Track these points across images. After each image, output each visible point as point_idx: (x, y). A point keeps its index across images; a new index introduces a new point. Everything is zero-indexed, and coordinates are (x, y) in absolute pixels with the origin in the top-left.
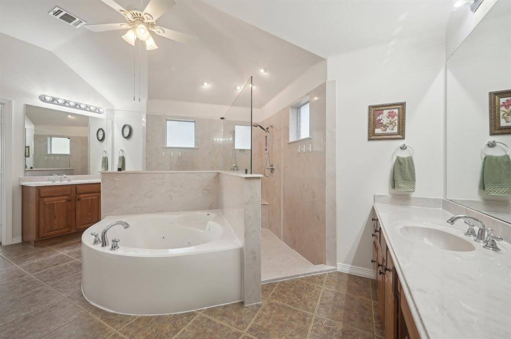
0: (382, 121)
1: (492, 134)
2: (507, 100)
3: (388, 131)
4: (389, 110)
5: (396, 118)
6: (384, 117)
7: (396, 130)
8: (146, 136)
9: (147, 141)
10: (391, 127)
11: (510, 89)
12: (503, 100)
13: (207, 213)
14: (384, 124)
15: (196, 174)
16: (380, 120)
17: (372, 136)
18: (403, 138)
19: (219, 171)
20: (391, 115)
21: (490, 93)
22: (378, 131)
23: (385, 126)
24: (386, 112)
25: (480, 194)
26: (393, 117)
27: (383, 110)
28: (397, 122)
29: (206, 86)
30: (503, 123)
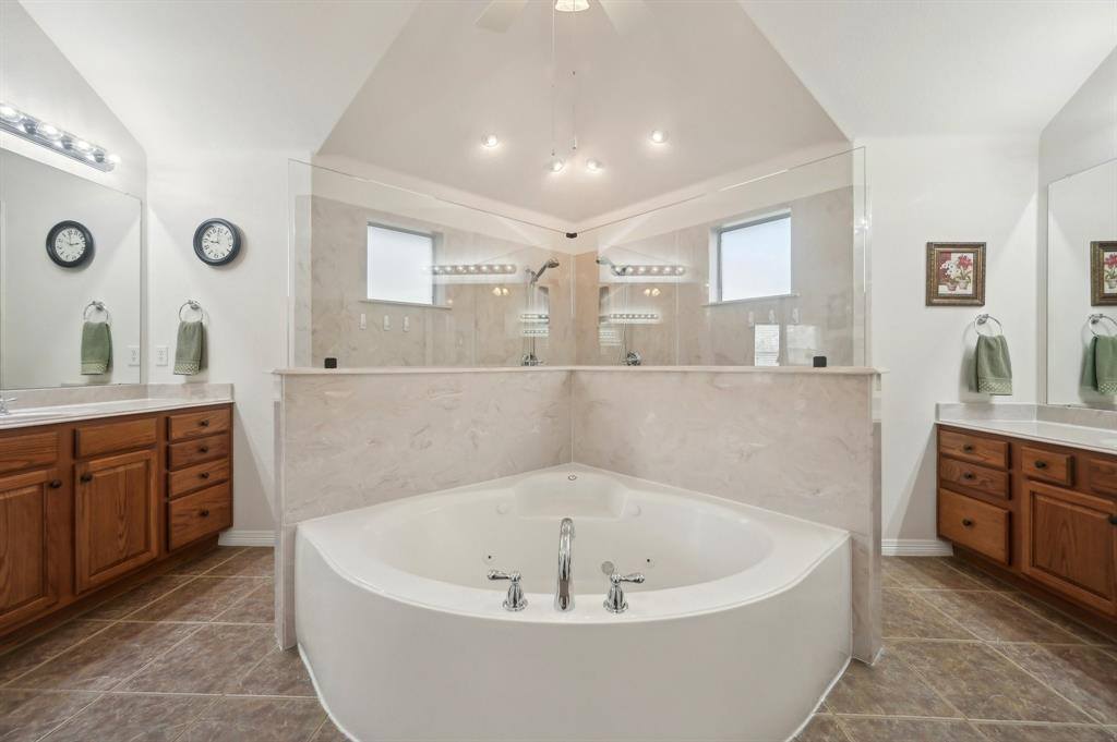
0: (948, 272)
1: (1095, 304)
2: (1111, 256)
3: (959, 291)
4: (959, 255)
5: (970, 268)
6: (952, 266)
7: (970, 290)
8: (314, 264)
9: (315, 278)
10: (962, 283)
11: (1115, 240)
12: (1107, 255)
13: (567, 475)
14: (952, 277)
15: (529, 375)
16: (945, 270)
17: (933, 298)
18: (982, 304)
19: (574, 368)
20: (963, 263)
21: (1094, 244)
22: (943, 289)
23: (954, 282)
24: (955, 257)
25: (1082, 393)
26: (966, 266)
27: (950, 252)
28: (971, 275)
29: (493, 146)
30: (1107, 290)
